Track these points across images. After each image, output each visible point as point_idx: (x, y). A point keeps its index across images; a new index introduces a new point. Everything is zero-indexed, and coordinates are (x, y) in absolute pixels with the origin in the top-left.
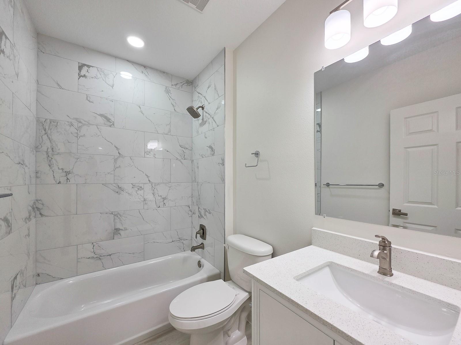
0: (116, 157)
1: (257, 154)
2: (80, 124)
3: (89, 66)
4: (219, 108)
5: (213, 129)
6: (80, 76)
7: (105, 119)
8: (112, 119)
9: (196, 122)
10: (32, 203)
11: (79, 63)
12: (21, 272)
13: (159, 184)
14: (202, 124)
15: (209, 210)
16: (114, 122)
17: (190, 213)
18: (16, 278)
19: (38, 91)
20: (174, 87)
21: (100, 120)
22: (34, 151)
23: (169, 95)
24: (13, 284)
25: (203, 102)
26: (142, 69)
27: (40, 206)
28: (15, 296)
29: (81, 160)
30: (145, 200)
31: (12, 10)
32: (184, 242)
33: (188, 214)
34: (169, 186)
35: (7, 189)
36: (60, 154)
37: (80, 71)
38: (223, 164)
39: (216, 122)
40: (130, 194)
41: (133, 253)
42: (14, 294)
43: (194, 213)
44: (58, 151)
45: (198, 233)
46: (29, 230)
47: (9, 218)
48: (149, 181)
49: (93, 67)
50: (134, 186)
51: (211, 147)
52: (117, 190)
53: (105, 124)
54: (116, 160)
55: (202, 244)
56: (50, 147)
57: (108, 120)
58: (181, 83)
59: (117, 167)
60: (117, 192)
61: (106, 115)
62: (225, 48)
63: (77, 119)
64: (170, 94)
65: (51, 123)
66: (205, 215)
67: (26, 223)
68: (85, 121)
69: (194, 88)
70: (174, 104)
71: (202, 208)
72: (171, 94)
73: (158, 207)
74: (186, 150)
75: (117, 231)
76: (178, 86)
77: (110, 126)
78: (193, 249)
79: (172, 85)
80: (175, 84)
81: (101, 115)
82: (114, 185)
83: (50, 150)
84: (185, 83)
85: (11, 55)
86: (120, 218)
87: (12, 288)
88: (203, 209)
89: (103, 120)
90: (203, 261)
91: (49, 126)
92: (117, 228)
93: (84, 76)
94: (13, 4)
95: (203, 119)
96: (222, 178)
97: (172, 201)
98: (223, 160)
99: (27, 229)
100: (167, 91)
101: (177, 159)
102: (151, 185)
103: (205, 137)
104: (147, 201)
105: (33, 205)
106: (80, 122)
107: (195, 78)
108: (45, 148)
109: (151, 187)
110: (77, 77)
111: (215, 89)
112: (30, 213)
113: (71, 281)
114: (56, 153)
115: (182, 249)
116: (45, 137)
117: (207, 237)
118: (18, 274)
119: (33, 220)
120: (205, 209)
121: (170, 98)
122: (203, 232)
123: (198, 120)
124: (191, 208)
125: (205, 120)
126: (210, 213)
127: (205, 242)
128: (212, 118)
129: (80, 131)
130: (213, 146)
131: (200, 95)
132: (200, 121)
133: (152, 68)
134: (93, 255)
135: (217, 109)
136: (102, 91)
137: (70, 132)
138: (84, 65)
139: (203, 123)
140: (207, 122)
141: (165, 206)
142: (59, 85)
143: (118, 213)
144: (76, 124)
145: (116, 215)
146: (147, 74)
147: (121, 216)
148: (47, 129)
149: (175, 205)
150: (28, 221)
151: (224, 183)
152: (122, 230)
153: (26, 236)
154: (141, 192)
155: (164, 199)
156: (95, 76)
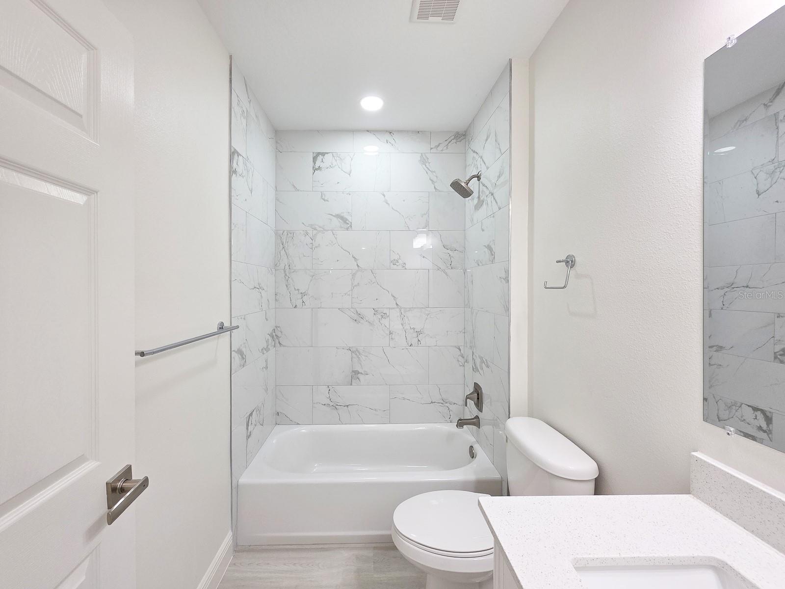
0: (354, 271)
1: (570, 262)
2: (315, 232)
3: (323, 154)
4: (502, 175)
5: (493, 215)
6: (315, 170)
7: (341, 221)
8: (349, 218)
9: (470, 202)
10: (270, 330)
11: (313, 153)
12: (258, 409)
13: (410, 309)
14: (478, 206)
15: (486, 360)
16: (351, 223)
17: (460, 359)
18: (251, 414)
19: (277, 199)
20: (434, 151)
21: (336, 222)
22: (273, 270)
23: (426, 166)
24: (248, 422)
25: (479, 166)
26: (387, 137)
27: (279, 334)
28: (250, 434)
29: (316, 278)
30: (391, 333)
31: (244, 121)
32: (451, 407)
33: (458, 361)
34: (427, 312)
35: (241, 318)
36: (296, 272)
37: (315, 163)
38: (507, 280)
39: (497, 201)
40: (372, 324)
41: (375, 410)
42: (249, 432)
43: (466, 361)
44: (294, 268)
45: (468, 398)
46: (266, 361)
47: (244, 350)
48: (397, 304)
49: (327, 153)
50: (376, 312)
51: (489, 248)
52: (356, 317)
53: (341, 227)
54: (354, 275)
55: (477, 417)
56: (287, 264)
57: (345, 220)
58: (446, 140)
59: (355, 286)
60: (356, 321)
61: (342, 215)
62: (510, 60)
63: (311, 226)
64: (427, 164)
65: (288, 234)
66: (482, 369)
67: (263, 354)
68: (320, 227)
69: (467, 143)
70: (435, 179)
71: (477, 355)
72: (430, 164)
73: (409, 345)
74: (453, 252)
75: (355, 374)
76: (440, 148)
77: (347, 229)
78: (461, 423)
79: (431, 149)
80: (435, 146)
81: (338, 216)
82: (352, 310)
83: (287, 267)
84: (453, 139)
85: (244, 171)
86: (360, 356)
87: (248, 425)
88: (479, 356)
89: (339, 221)
90: (477, 448)
91: (286, 239)
92: (356, 370)
93: (319, 168)
94: (245, 115)
95: (479, 197)
96: (505, 306)
97: (431, 338)
98: (507, 272)
99: (264, 361)
100: (424, 161)
101: (439, 268)
102: (398, 311)
103: (482, 229)
104: (394, 336)
105: (272, 333)
106: (315, 229)
107: (470, 126)
108: (282, 266)
109: (399, 314)
110: (312, 171)
111: (496, 141)
112: (267, 341)
113: (304, 429)
114: (293, 271)
115: (447, 419)
116: (283, 252)
117: (485, 408)
118: (253, 411)
119: (272, 350)
120: (481, 358)
121: (428, 171)
122: (477, 396)
123: (473, 199)
124: (462, 352)
125: (482, 199)
126: (488, 367)
127: (481, 415)
128: (492, 195)
129: (315, 241)
130: (493, 246)
131: (475, 155)
132: (476, 201)
133: (401, 131)
134: (328, 401)
135: (499, 177)
136: (338, 183)
137: (305, 243)
138: (319, 154)
139: (480, 204)
140: (484, 203)
141: (420, 345)
142: (294, 187)
143: (357, 350)
144: (310, 232)
145: (354, 352)
146: (393, 142)
147: (360, 353)
148: (284, 243)
149: (435, 345)
150: (265, 352)
151: (509, 316)
152: (361, 373)
153: (263, 368)
154: (385, 322)
155: (419, 333)
156: (330, 164)
